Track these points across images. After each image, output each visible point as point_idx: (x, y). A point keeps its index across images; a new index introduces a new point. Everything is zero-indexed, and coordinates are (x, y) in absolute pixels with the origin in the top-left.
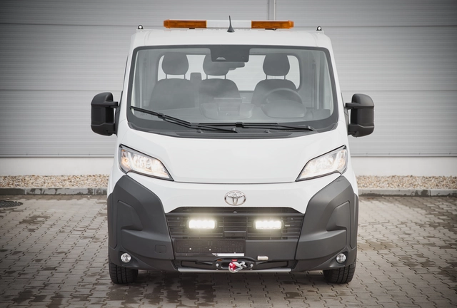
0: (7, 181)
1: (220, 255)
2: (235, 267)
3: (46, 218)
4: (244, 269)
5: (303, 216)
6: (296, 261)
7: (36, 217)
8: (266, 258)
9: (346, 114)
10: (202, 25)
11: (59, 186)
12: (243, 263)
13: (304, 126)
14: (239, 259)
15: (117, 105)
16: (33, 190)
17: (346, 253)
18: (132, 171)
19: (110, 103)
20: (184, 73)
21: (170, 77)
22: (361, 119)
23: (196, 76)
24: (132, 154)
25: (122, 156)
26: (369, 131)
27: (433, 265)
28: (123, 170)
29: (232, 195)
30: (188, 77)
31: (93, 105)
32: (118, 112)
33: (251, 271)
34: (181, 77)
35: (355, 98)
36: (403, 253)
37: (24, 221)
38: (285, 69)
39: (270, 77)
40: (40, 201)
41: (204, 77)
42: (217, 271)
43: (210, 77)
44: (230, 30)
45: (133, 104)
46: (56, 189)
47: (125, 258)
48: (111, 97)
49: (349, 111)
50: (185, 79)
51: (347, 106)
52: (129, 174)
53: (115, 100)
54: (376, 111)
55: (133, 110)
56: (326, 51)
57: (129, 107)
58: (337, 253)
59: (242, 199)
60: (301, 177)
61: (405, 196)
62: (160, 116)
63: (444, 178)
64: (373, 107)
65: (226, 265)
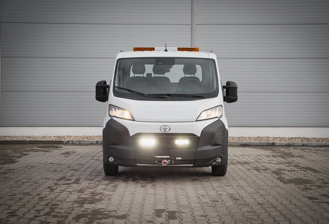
0: (55, 138)
1: (157, 157)
2: (165, 163)
3: (74, 152)
4: (169, 164)
5: (199, 138)
6: (195, 160)
7: (69, 152)
8: (180, 158)
9: (223, 91)
10: (153, 49)
11: (81, 140)
12: (169, 161)
13: (201, 96)
14: (167, 159)
15: (108, 87)
16: (68, 141)
17: (221, 157)
18: (115, 117)
19: (105, 85)
20: (143, 73)
21: (136, 75)
22: (231, 94)
23: (149, 75)
24: (115, 108)
25: (110, 109)
26: (235, 100)
27: (269, 170)
28: (110, 116)
29: (163, 127)
30: (145, 76)
31: (97, 87)
32: (109, 90)
33: (173, 165)
34: (142, 75)
35: (228, 83)
36: (255, 166)
37: (63, 154)
38: (195, 71)
39: (187, 76)
40: (71, 146)
41: (153, 75)
42: (156, 165)
43: (156, 75)
44: (166, 50)
45: (116, 85)
46: (80, 141)
47: (111, 159)
48: (105, 82)
49: (225, 90)
50: (144, 77)
51: (224, 87)
52: (113, 118)
53: (107, 84)
54: (238, 90)
55: (116, 88)
56: (213, 60)
57: (114, 87)
58: (216, 157)
59: (169, 129)
60: (198, 119)
61: (263, 145)
62: (129, 91)
63: (285, 138)
64: (237, 88)
65: (161, 162)
